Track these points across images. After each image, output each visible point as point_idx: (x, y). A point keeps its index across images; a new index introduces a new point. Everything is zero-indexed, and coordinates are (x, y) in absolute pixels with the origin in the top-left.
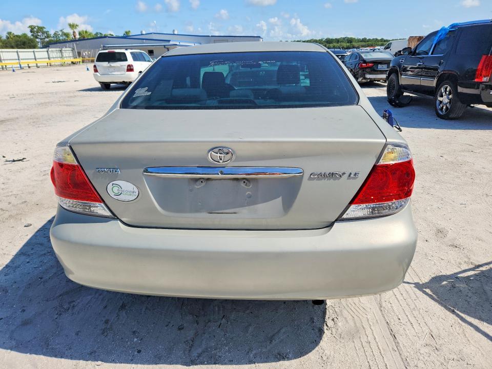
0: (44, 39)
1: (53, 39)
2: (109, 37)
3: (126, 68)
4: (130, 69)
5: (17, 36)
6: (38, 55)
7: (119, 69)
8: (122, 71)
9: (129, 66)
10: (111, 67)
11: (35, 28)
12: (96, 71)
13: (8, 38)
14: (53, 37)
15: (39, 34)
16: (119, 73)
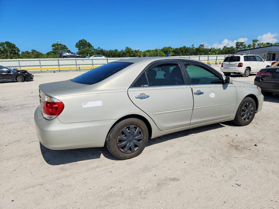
0: (242, 48)
1: (247, 48)
2: (274, 46)
3: (238, 65)
4: (240, 65)
5: (228, 48)
6: (219, 58)
7: (233, 65)
8: (235, 66)
9: (240, 64)
10: (230, 64)
11: (239, 43)
12: (222, 66)
13: (223, 49)
14: (247, 47)
15: (240, 46)
16: (233, 68)
